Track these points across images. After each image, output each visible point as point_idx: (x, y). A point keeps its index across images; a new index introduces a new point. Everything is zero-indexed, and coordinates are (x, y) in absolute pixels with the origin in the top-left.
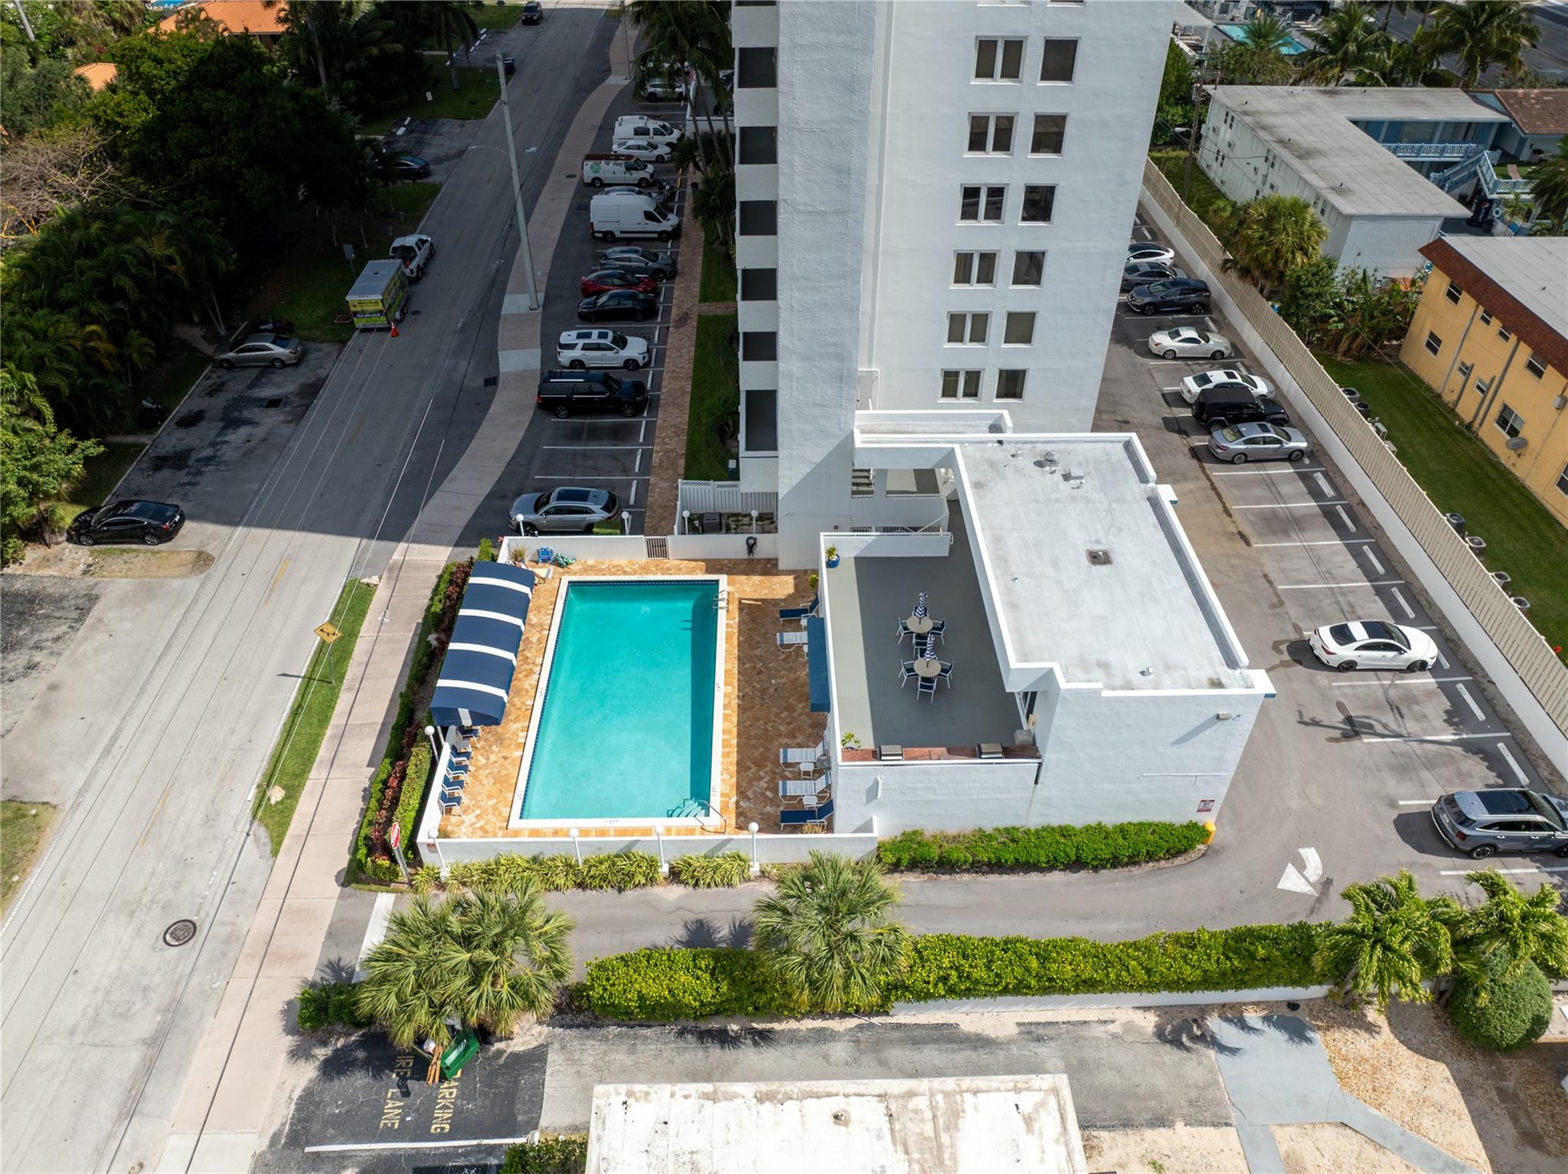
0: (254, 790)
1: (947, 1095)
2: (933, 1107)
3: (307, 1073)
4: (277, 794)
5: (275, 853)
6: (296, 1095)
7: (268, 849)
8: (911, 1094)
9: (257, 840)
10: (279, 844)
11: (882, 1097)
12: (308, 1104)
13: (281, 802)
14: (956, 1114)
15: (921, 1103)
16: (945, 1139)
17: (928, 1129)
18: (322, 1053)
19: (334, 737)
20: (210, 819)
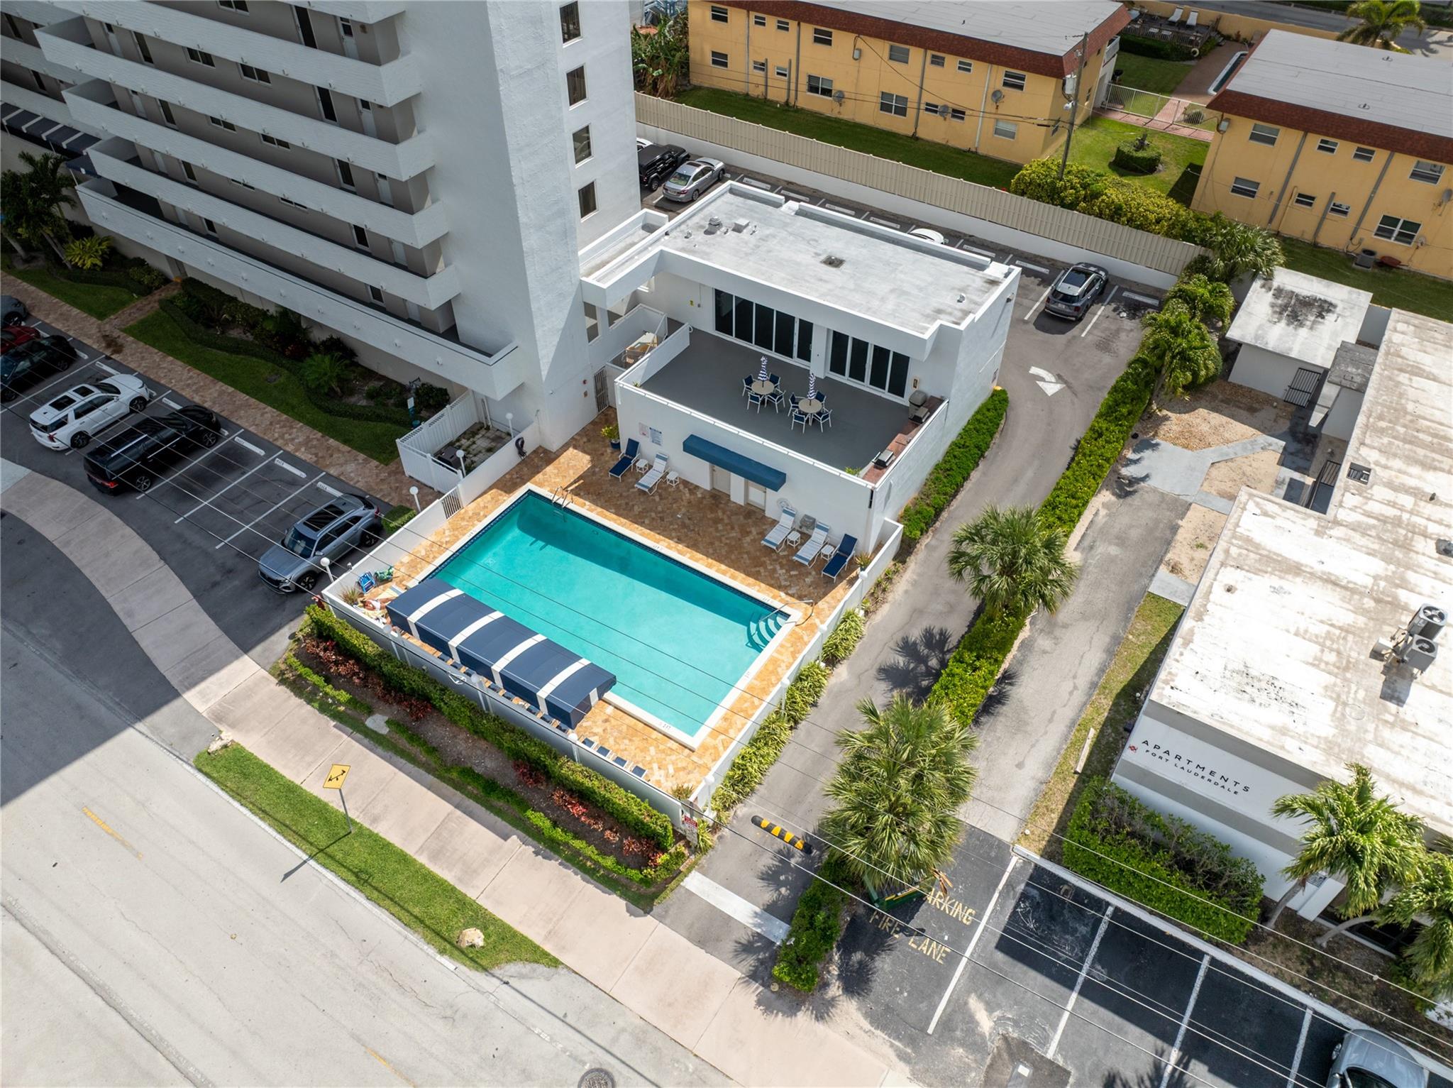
0: (444, 960)
1: (1234, 537)
2: (1241, 547)
3: (849, 1011)
4: (474, 936)
5: (555, 963)
6: (866, 1025)
7: (541, 969)
8: (1228, 552)
9: (521, 977)
10: (546, 954)
11: (1223, 564)
12: (884, 1019)
13: (487, 936)
14: (1249, 540)
15: (1235, 550)
16: (1265, 553)
17: (1255, 556)
18: (835, 990)
19: (435, 857)
20: (451, 1015)
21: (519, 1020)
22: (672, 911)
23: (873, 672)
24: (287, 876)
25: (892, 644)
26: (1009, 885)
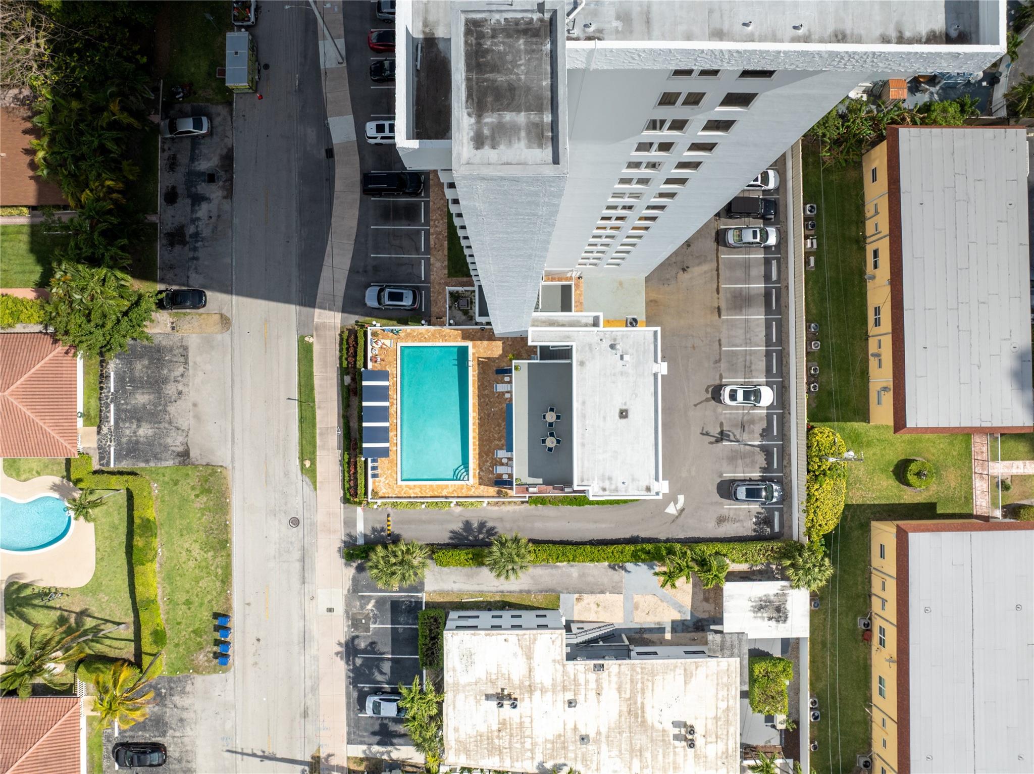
0: (298, 460)
1: (534, 635)
2: (530, 638)
3: (351, 571)
4: (308, 464)
5: (315, 489)
6: (351, 577)
7: (312, 487)
8: (524, 634)
9: (307, 483)
10: (316, 485)
11: (517, 635)
12: (355, 580)
13: (310, 467)
14: (535, 640)
15: (527, 637)
16: (532, 646)
17: (528, 643)
18: (355, 565)
19: (321, 434)
20: (286, 474)
21: (297, 492)
22: (348, 510)
23: (465, 519)
24: (289, 399)
25: (480, 519)
26: (412, 597)
